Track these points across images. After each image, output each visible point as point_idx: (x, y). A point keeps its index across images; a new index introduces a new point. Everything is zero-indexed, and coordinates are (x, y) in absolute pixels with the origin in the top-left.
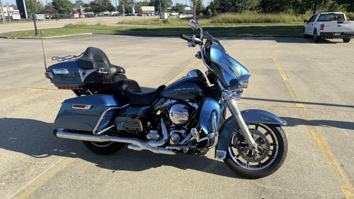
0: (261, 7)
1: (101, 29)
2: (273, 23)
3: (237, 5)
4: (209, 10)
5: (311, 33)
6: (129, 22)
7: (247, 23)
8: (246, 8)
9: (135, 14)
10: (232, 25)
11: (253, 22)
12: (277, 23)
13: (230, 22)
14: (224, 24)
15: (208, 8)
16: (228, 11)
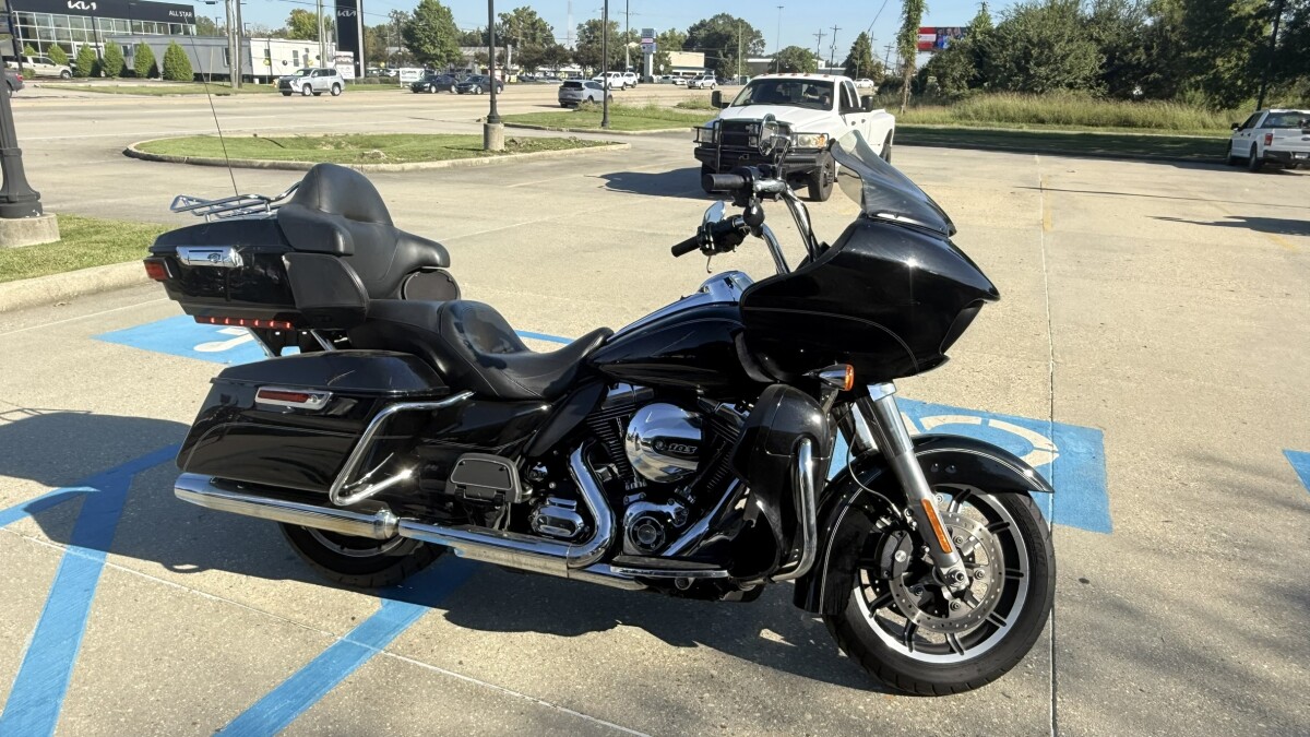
0: (1103, 80)
3: (1032, 72)
4: (932, 79)
5: (1245, 152)
7: (1063, 125)
8: (1059, 82)
9: (654, 77)
11: (1080, 122)
12: (1156, 130)
14: (996, 123)
15: (925, 72)
16: (1006, 89)
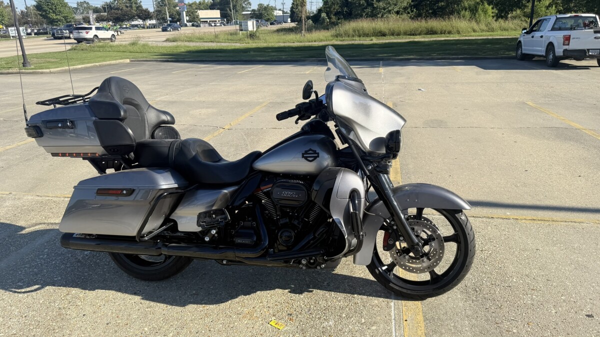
0: (414, 8)
1: (141, 52)
2: (441, 35)
3: (375, 6)
4: (324, 15)
6: (187, 37)
7: (396, 37)
8: (391, 10)
9: (188, 24)
10: (372, 40)
11: (406, 34)
12: (448, 35)
13: (366, 35)
14: (357, 38)
15: (320, 11)
16: (361, 16)
